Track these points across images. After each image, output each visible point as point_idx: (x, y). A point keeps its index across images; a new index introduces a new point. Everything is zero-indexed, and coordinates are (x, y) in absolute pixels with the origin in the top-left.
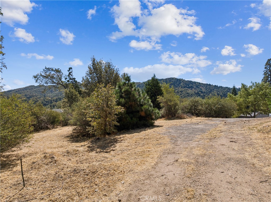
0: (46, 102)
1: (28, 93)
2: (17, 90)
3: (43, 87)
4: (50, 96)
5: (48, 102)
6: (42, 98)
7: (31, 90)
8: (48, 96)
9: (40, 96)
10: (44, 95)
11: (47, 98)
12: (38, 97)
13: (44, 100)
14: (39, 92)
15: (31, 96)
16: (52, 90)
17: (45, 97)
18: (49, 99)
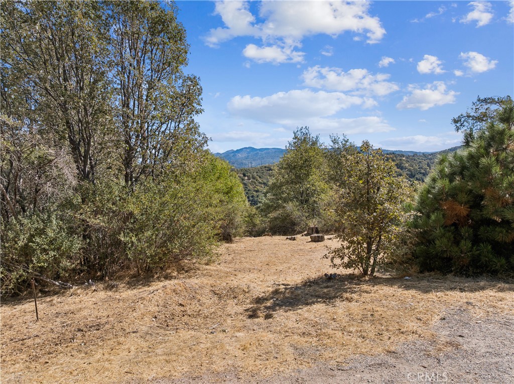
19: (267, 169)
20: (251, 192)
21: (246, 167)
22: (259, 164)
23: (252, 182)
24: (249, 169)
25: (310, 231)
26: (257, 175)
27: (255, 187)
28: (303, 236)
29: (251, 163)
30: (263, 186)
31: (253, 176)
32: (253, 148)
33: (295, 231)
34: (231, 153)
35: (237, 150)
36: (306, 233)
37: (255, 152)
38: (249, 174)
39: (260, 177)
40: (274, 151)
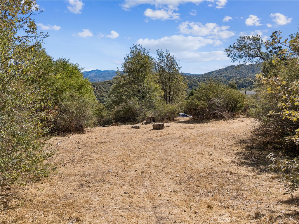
0: (246, 83)
1: (228, 74)
2: (218, 71)
3: (244, 66)
4: (251, 76)
5: (249, 84)
6: (242, 79)
7: (231, 70)
8: (249, 76)
9: (240, 77)
10: (245, 76)
11: (248, 79)
12: (238, 78)
13: (244, 81)
14: (239, 73)
15: (231, 77)
16: (254, 70)
17: (245, 78)
18: (250, 80)
19: (108, 83)
20: (99, 97)
21: (95, 82)
22: (103, 80)
23: (99, 90)
24: (97, 83)
25: (149, 120)
26: (102, 87)
27: (101, 94)
28: (143, 124)
29: (98, 79)
30: (106, 93)
31: (99, 87)
32: (99, 70)
33: (136, 120)
34: (85, 73)
35: (89, 71)
36: (145, 121)
37: (101, 73)
38: (97, 86)
39: (104, 88)
40: (112, 72)
